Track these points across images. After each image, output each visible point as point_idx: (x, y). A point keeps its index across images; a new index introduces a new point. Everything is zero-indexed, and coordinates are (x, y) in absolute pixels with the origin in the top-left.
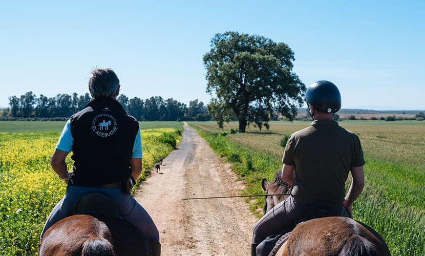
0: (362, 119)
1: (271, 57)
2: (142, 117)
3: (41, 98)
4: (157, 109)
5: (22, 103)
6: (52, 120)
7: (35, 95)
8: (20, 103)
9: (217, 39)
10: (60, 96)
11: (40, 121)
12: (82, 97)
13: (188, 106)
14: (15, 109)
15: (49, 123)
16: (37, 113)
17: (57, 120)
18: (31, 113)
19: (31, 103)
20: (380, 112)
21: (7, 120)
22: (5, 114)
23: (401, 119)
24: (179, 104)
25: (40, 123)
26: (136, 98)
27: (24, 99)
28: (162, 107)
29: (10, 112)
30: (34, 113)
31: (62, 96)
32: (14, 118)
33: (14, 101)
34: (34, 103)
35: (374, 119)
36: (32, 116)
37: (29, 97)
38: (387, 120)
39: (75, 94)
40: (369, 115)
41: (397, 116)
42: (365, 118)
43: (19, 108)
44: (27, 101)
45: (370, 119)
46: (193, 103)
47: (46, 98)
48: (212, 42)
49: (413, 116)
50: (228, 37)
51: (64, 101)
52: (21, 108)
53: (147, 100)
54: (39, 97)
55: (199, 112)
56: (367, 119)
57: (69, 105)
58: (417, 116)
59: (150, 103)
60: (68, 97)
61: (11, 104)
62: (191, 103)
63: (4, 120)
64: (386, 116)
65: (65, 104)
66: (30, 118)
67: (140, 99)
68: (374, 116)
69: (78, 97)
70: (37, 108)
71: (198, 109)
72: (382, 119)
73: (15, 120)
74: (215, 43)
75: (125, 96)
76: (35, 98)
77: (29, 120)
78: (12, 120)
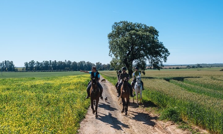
0: (165, 68)
1: (148, 33)
2: (77, 69)
3: (37, 63)
4: (83, 66)
5: (30, 65)
6: (42, 71)
7: (34, 62)
8: (29, 65)
9: (115, 25)
10: (44, 62)
11: (37, 72)
12: (53, 62)
13: (95, 65)
14: (27, 67)
15: (40, 73)
16: (35, 69)
17: (43, 71)
18: (33, 69)
19: (33, 65)
20: (172, 66)
21: (23, 72)
22: (23, 69)
23: (181, 68)
24: (92, 64)
25: (37, 73)
26: (74, 62)
27: (31, 63)
28: (85, 65)
29: (25, 68)
30: (34, 69)
31: (45, 62)
32: (26, 71)
33: (26, 64)
34: (34, 65)
35: (170, 68)
36: (33, 70)
37: (32, 63)
38: (176, 69)
39: (50, 61)
40: (168, 67)
41: (179, 67)
42: (166, 68)
43: (28, 67)
44: (32, 64)
45: (168, 68)
46: (97, 64)
47: (39, 63)
48: (112, 27)
49: (186, 67)
50: (121, 24)
51: (46, 64)
52: (29, 67)
53: (79, 62)
54: (36, 62)
55: (100, 67)
56: (167, 69)
57: (48, 65)
58: (187, 67)
59: (80, 64)
60: (48, 62)
61: (25, 65)
62: (97, 63)
63: (22, 72)
64: (175, 67)
65: (47, 65)
66: (33, 71)
67: (76, 62)
68: (170, 67)
69: (52, 62)
70: (35, 67)
71: (99, 66)
72: (173, 68)
73: (27, 72)
74: (114, 28)
75: (70, 61)
76: (35, 63)
77: (32, 72)
78: (25, 72)
